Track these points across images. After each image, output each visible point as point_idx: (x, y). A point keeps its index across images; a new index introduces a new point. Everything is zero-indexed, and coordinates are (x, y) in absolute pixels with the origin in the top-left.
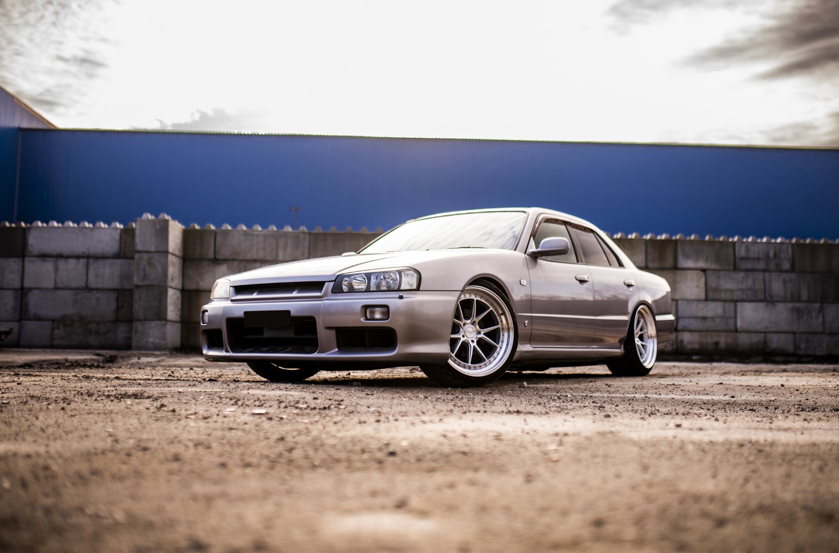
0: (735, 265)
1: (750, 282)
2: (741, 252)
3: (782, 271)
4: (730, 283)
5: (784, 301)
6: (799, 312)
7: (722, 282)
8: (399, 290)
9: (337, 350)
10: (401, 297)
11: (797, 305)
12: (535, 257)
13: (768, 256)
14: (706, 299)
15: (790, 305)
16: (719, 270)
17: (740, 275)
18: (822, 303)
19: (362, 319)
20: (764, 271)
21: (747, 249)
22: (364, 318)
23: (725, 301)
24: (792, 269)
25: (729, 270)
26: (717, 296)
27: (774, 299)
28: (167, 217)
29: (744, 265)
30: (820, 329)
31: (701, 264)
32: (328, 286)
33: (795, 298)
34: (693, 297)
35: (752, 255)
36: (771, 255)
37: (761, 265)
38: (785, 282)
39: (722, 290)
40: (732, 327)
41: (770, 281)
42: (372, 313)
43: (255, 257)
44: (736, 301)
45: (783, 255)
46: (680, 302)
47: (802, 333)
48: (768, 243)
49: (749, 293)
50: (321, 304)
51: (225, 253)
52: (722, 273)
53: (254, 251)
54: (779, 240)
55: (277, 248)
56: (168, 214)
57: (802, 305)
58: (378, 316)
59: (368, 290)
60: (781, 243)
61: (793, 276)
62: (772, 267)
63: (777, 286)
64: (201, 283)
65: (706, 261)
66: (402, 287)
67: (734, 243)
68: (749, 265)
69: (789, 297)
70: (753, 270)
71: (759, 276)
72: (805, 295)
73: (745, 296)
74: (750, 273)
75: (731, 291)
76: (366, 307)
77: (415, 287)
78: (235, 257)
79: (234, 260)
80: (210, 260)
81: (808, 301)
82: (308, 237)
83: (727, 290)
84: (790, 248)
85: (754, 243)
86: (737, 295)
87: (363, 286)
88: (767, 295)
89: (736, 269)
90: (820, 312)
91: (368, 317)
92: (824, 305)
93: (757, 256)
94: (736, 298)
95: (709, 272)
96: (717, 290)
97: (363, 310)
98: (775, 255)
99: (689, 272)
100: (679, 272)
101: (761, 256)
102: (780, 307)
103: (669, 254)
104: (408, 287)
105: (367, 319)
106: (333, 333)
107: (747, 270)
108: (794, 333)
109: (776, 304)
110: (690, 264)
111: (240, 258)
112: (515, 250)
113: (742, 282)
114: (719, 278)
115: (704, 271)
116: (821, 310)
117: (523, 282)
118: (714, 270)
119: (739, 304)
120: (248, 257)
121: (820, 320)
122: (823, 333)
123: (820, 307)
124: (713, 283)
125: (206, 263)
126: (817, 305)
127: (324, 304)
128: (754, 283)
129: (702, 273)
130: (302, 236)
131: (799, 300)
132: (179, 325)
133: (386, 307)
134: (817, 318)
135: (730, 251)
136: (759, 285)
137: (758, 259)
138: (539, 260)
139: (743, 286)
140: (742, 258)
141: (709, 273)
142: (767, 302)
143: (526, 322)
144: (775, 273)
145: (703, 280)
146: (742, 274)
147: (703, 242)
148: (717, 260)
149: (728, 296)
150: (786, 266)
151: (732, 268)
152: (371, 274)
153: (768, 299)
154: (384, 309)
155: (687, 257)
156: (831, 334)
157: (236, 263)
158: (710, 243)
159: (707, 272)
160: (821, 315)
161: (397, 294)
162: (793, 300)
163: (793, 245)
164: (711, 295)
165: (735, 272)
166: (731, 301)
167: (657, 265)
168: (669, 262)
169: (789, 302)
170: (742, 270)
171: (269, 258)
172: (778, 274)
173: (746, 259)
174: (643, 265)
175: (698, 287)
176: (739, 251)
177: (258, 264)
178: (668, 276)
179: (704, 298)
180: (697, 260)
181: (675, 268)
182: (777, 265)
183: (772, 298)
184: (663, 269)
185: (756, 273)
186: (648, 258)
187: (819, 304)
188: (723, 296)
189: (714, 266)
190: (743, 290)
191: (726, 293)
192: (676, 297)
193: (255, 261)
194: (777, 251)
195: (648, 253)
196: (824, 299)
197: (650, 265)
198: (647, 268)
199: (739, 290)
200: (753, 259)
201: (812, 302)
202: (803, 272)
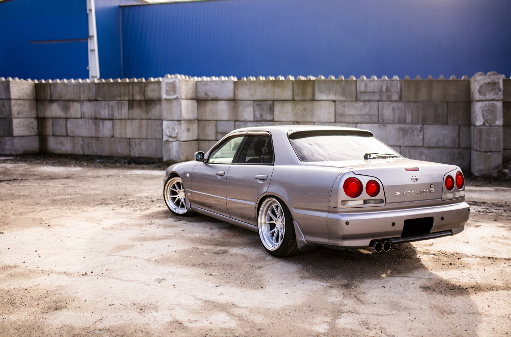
0: (356, 97)
1: (367, 110)
2: (362, 87)
3: (392, 101)
4: (353, 110)
5: (393, 123)
6: (404, 132)
7: (346, 109)
11: (403, 126)
13: (381, 90)
14: (335, 122)
15: (397, 126)
16: (345, 101)
18: (423, 125)
20: (379, 101)
21: (366, 85)
23: (348, 123)
24: (400, 100)
25: (352, 101)
26: (343, 120)
27: (385, 122)
29: (363, 97)
30: (421, 144)
31: (332, 97)
33: (402, 121)
34: (326, 121)
35: (369, 90)
36: (384, 89)
37: (377, 97)
38: (393, 109)
39: (346, 115)
41: (382, 108)
43: (69, 98)
44: (357, 123)
45: (393, 90)
46: (316, 124)
47: (406, 146)
48: (382, 81)
49: (367, 117)
51: (56, 96)
52: (346, 103)
53: (69, 95)
55: (80, 93)
57: (407, 126)
60: (392, 80)
61: (401, 104)
62: (384, 98)
63: (388, 112)
64: (46, 114)
65: (335, 95)
67: (356, 81)
68: (367, 98)
69: (396, 120)
70: (370, 101)
71: (375, 105)
72: (409, 119)
73: (363, 120)
74: (367, 103)
75: (353, 116)
78: (61, 98)
79: (60, 100)
80: (49, 100)
81: (412, 123)
82: (95, 86)
83: (350, 115)
84: (399, 84)
85: (370, 81)
86: (358, 119)
88: (380, 118)
89: (357, 100)
90: (420, 131)
92: (424, 126)
93: (373, 90)
94: (356, 121)
96: (343, 115)
98: (387, 90)
99: (323, 102)
100: (315, 103)
101: (376, 90)
102: (390, 127)
103: (309, 90)
107: (365, 101)
108: (400, 147)
109: (387, 125)
110: (323, 97)
111: (63, 99)
113: (361, 110)
114: (344, 106)
115: (334, 101)
116: (422, 130)
118: (341, 101)
119: (359, 125)
120: (66, 98)
121: (421, 137)
122: (423, 146)
123: (421, 127)
124: (340, 110)
125: (47, 102)
126: (419, 126)
128: (370, 110)
129: (333, 103)
130: (92, 85)
131: (405, 123)
132: (37, 138)
134: (418, 135)
135: (354, 87)
136: (374, 112)
137: (374, 92)
139: (363, 112)
140: (362, 92)
141: (337, 102)
142: (380, 124)
144: (387, 103)
145: (333, 108)
146: (361, 104)
148: (343, 93)
149: (351, 120)
150: (395, 97)
151: (354, 99)
153: (381, 122)
155: (321, 92)
156: (429, 148)
157: (61, 102)
160: (421, 134)
162: (399, 122)
163: (401, 81)
164: (339, 119)
165: (356, 102)
166: (353, 123)
167: (300, 98)
168: (309, 96)
169: (396, 124)
170: (362, 101)
171: (76, 99)
172: (389, 103)
173: (365, 92)
174: (291, 98)
175: (329, 113)
176: (360, 87)
177: (71, 103)
178: (308, 105)
179: (333, 120)
180: (329, 94)
181: (313, 100)
182: (388, 96)
183: (383, 121)
184: (304, 101)
185: (372, 103)
186: (295, 93)
187: (421, 125)
188: (347, 119)
189: (341, 98)
190: (362, 115)
191: (349, 118)
192: (314, 120)
193: (70, 100)
194: (389, 86)
195: (294, 90)
196: (424, 122)
197: (296, 98)
198: (293, 100)
199: (359, 115)
200: (370, 92)
201: (415, 124)
202: (409, 102)
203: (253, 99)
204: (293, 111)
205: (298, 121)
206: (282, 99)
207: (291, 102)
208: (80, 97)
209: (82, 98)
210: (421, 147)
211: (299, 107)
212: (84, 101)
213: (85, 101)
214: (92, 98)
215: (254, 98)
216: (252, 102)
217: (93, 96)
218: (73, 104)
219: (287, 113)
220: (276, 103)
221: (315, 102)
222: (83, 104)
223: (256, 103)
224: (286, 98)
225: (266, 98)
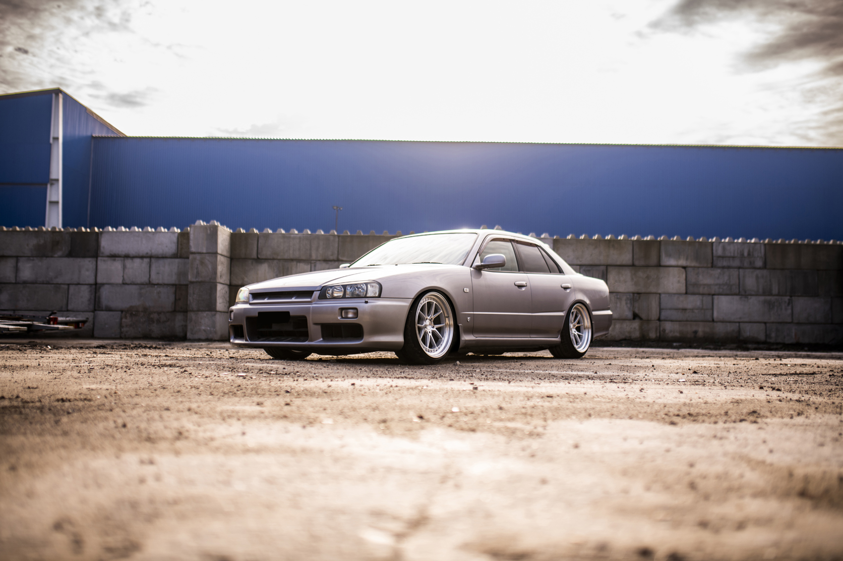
0: (712, 263)
1: (726, 278)
2: (719, 251)
3: (755, 268)
4: (709, 279)
5: (757, 295)
6: (770, 305)
7: (701, 277)
8: (366, 297)
9: (322, 339)
10: (366, 302)
11: (768, 298)
12: (479, 269)
13: (742, 255)
14: (686, 293)
15: (762, 298)
16: (698, 267)
17: (718, 272)
18: (791, 296)
19: (339, 318)
20: (739, 268)
21: (724, 249)
22: (340, 317)
23: (703, 294)
24: (765, 266)
25: (707, 267)
26: (696, 290)
27: (748, 293)
28: (216, 223)
29: (721, 263)
30: (789, 320)
31: (682, 262)
32: (316, 294)
33: (767, 292)
34: (674, 291)
35: (728, 254)
36: (746, 254)
37: (737, 263)
38: (757, 277)
39: (700, 285)
40: (709, 318)
41: (744, 277)
42: (347, 313)
43: (292, 257)
44: (714, 295)
45: (756, 254)
46: (663, 296)
47: (773, 323)
48: (743, 243)
49: (725, 287)
50: (310, 307)
51: (266, 253)
52: (700, 270)
53: (291, 252)
54: (753, 241)
55: (311, 249)
56: (217, 221)
57: (773, 298)
58: (350, 315)
59: (344, 297)
60: (755, 243)
61: (765, 272)
62: (746, 264)
63: (751, 281)
65: (687, 259)
66: (368, 295)
67: (712, 243)
68: (725, 264)
69: (761, 291)
70: (729, 267)
71: (735, 273)
72: (775, 290)
73: (721, 290)
74: (726, 270)
75: (709, 286)
76: (342, 309)
77: (377, 295)
78: (275, 257)
79: (274, 259)
80: (254, 259)
81: (778, 295)
82: (337, 239)
83: (705, 285)
84: (763, 247)
85: (729, 243)
86: (715, 289)
87: (341, 294)
88: (741, 289)
89: (713, 266)
90: (789, 304)
91: (343, 316)
92: (793, 298)
93: (732, 255)
94: (713, 292)
95: (690, 268)
96: (696, 285)
97: (340, 311)
98: (749, 254)
99: (671, 269)
101: (736, 255)
102: (753, 300)
103: (654, 252)
104: (372, 295)
105: (342, 318)
106: (319, 327)
107: (723, 267)
108: (765, 323)
109: (749, 297)
110: (672, 262)
111: (279, 258)
112: (463, 265)
113: (718, 278)
114: (698, 274)
115: (684, 268)
116: (790, 302)
117: (466, 290)
118: (694, 267)
119: (716, 297)
120: (286, 257)
121: (789, 311)
122: (792, 323)
123: (789, 300)
124: (692, 279)
125: (250, 262)
126: (787, 299)
127: (313, 307)
128: (729, 279)
129: (683, 270)
130: (332, 238)
131: (771, 294)
132: (227, 315)
133: (356, 309)
134: (786, 309)
135: (709, 250)
136: (734, 281)
137: (734, 257)
138: (482, 272)
139: (720, 281)
140: (719, 257)
141: (689, 270)
142: (742, 295)
143: (468, 318)
144: (749, 270)
145: (684, 276)
146: (719, 271)
147: (685, 242)
148: (697, 258)
149: (706, 290)
150: (759, 263)
151: (710, 265)
152: (347, 285)
153: (742, 293)
154: (355, 311)
155: (669, 255)
156: (799, 324)
157: (275, 262)
158: (690, 243)
159: (687, 269)
160: (790, 307)
161: (363, 300)
162: (764, 294)
163: (765, 245)
164: (691, 289)
165: (712, 269)
166: (709, 294)
167: (642, 263)
168: (653, 260)
169: (761, 295)
170: (719, 268)
171: (303, 257)
172: (751, 270)
173: (722, 257)
174: (630, 262)
175: (679, 282)
176: (716, 251)
177: (294, 263)
178: (652, 272)
179: (684, 292)
180: (679, 258)
181: (659, 265)
182: (750, 262)
183: (745, 292)
184: (647, 266)
185: (731, 270)
186: (635, 257)
187: (788, 297)
188: (701, 290)
189: (694, 264)
190: (720, 285)
191: (704, 288)
192: (660, 291)
193: (292, 260)
194: (751, 250)
195: (634, 252)
196: (793, 293)
197: (637, 263)
198: (633, 265)
199: (716, 285)
200: (729, 257)
201: (782, 296)
202: (774, 269)
203: (579, 263)
204: (632, 279)
205: (640, 291)
206: (618, 263)
207: (630, 267)
208: (311, 256)
209: (314, 257)
210: (789, 323)
211: (640, 274)
212: (316, 260)
213: (319, 261)
214: (331, 258)
215: (581, 261)
216: (578, 267)
217: (332, 255)
218: (297, 264)
219: (625, 282)
220: (610, 269)
221: (662, 268)
222: (315, 266)
223: (584, 268)
224: (624, 263)
225: (597, 262)
